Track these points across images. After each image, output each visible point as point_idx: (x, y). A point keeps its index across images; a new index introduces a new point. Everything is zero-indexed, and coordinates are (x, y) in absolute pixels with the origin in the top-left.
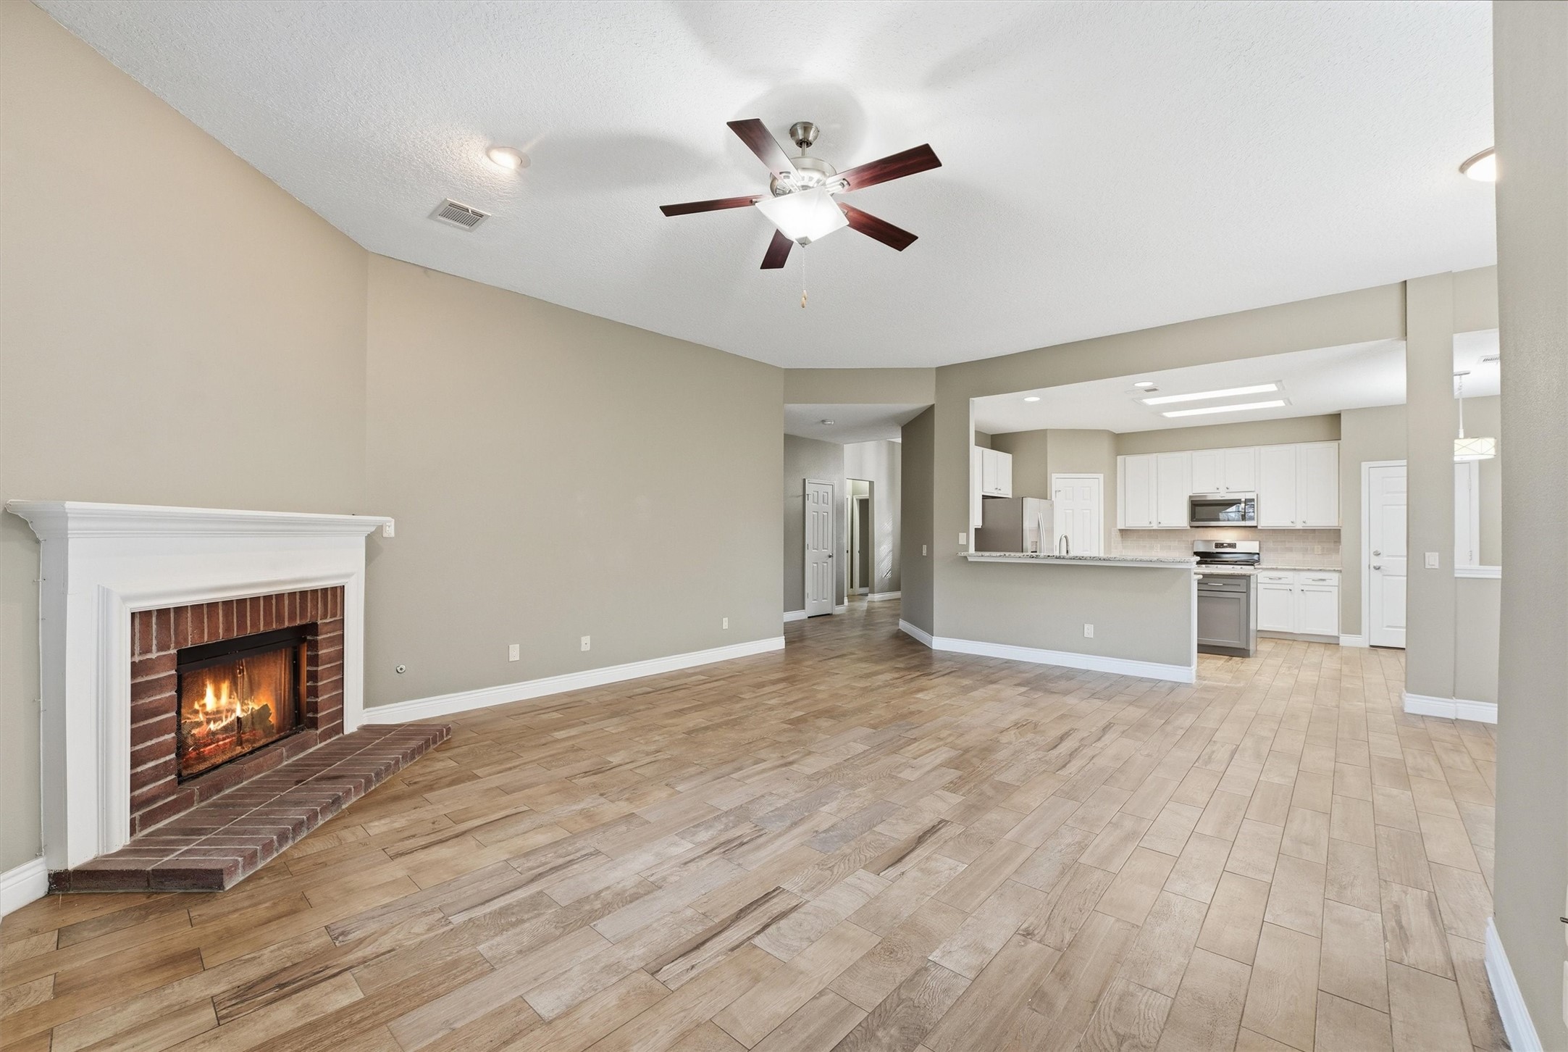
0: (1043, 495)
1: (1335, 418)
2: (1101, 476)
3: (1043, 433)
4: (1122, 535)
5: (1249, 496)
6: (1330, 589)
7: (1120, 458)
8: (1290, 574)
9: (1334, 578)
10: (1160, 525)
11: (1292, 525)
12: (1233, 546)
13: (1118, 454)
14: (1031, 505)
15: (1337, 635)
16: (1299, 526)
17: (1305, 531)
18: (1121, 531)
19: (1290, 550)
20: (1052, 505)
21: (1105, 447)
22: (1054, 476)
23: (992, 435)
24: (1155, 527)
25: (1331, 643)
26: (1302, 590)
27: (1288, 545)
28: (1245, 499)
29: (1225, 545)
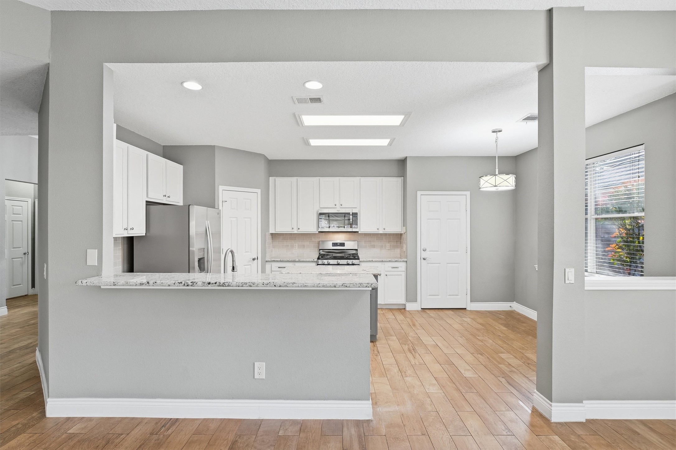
0: (211, 204)
1: (402, 162)
2: (259, 191)
3: (211, 148)
4: (272, 237)
5: (355, 211)
6: (399, 273)
7: (271, 178)
9: (402, 266)
10: (300, 230)
11: (377, 231)
12: (343, 244)
13: (271, 175)
14: (196, 211)
15: (404, 303)
16: (381, 231)
17: (385, 234)
18: (272, 234)
19: (374, 247)
20: (219, 214)
21: (261, 168)
22: (221, 188)
23: (164, 146)
24: (296, 232)
25: (402, 310)
26: (386, 275)
27: (373, 243)
28: (352, 213)
29: (338, 244)
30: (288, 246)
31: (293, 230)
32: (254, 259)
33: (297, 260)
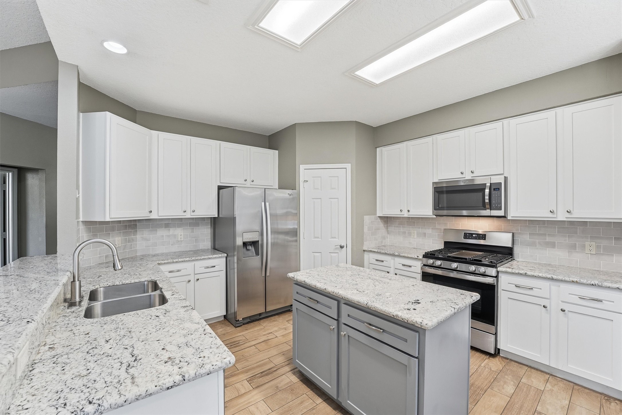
2: (348, 166)
3: (294, 127)
5: (495, 181)
7: (378, 149)
8: (545, 284)
10: (410, 213)
12: (483, 237)
16: (561, 216)
17: (572, 224)
19: (553, 245)
22: (302, 167)
23: (269, 136)
24: (406, 216)
26: (563, 310)
27: (548, 239)
28: (491, 184)
29: (474, 236)
30: (405, 233)
31: (402, 213)
32: (342, 247)
33: (397, 254)
